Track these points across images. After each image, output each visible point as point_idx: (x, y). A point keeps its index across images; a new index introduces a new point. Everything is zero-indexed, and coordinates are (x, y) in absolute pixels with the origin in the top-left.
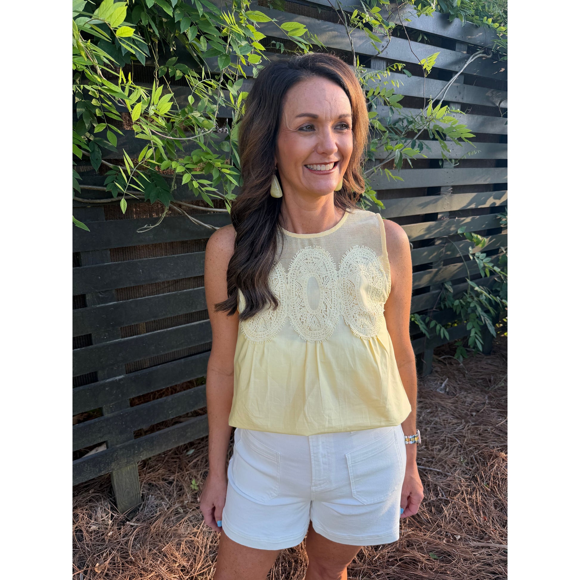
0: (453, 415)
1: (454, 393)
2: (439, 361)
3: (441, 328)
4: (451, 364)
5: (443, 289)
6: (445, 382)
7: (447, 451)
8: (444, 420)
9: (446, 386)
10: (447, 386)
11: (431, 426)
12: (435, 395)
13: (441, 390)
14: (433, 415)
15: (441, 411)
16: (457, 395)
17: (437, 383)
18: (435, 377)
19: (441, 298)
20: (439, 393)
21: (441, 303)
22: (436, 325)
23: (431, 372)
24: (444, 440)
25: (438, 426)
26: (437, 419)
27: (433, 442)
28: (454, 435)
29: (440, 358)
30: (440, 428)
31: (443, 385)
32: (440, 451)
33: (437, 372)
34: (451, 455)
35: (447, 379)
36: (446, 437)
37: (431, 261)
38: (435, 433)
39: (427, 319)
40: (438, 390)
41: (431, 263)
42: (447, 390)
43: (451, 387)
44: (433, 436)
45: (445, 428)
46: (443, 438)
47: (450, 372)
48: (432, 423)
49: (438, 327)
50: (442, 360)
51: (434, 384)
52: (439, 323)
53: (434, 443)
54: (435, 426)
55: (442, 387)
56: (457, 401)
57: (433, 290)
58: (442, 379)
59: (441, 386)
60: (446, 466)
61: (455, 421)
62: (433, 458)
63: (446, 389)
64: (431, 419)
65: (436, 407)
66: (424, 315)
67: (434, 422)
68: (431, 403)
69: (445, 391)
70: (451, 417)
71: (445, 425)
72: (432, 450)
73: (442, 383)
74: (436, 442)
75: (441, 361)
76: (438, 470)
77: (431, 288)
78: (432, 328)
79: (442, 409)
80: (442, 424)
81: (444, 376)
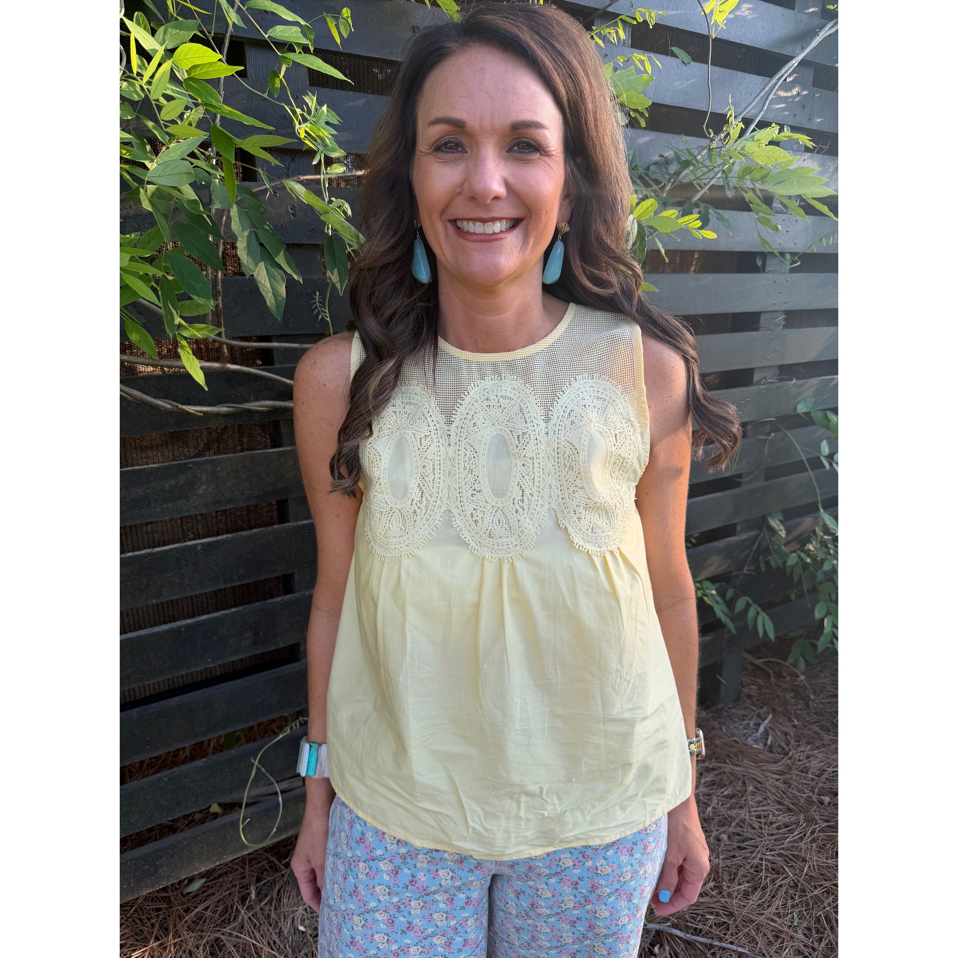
0: (780, 803)
1: (784, 749)
2: (757, 667)
3: (758, 613)
4: (780, 676)
5: (764, 529)
6: (766, 722)
7: (763, 896)
8: (759, 817)
9: (766, 734)
10: (770, 731)
11: (731, 829)
12: (742, 752)
13: (756, 741)
14: (737, 803)
15: (753, 793)
16: (790, 754)
17: (748, 725)
18: (745, 708)
19: (759, 547)
20: (752, 748)
21: (761, 558)
22: (748, 606)
23: (737, 699)
24: (758, 869)
25: (747, 832)
26: (743, 814)
27: (733, 870)
28: (780, 855)
29: (758, 662)
30: (751, 836)
31: (762, 729)
32: (746, 895)
33: (750, 697)
34: (773, 909)
35: (770, 716)
36: (761, 859)
37: (739, 472)
38: (739, 847)
39: (730, 594)
40: (750, 741)
41: (739, 476)
42: (769, 742)
43: (779, 733)
44: (734, 857)
45: (761, 836)
46: (756, 861)
47: (778, 697)
48: (734, 824)
49: (752, 613)
50: (763, 666)
51: (741, 727)
52: (755, 602)
53: (736, 874)
54: (738, 830)
55: (758, 734)
56: (790, 769)
57: (743, 531)
58: (759, 716)
59: (757, 730)
60: (759, 939)
61: (784, 818)
62: (731, 915)
63: (767, 739)
64: (733, 813)
65: (744, 782)
66: (723, 583)
67: (737, 821)
68: (732, 773)
69: (765, 744)
70: (773, 808)
71: (761, 828)
72: (730, 895)
73: (759, 725)
74: (740, 873)
75: (762, 669)
76: (740, 950)
77: (739, 528)
78: (739, 613)
79: (756, 788)
80: (756, 825)
81: (765, 709)
